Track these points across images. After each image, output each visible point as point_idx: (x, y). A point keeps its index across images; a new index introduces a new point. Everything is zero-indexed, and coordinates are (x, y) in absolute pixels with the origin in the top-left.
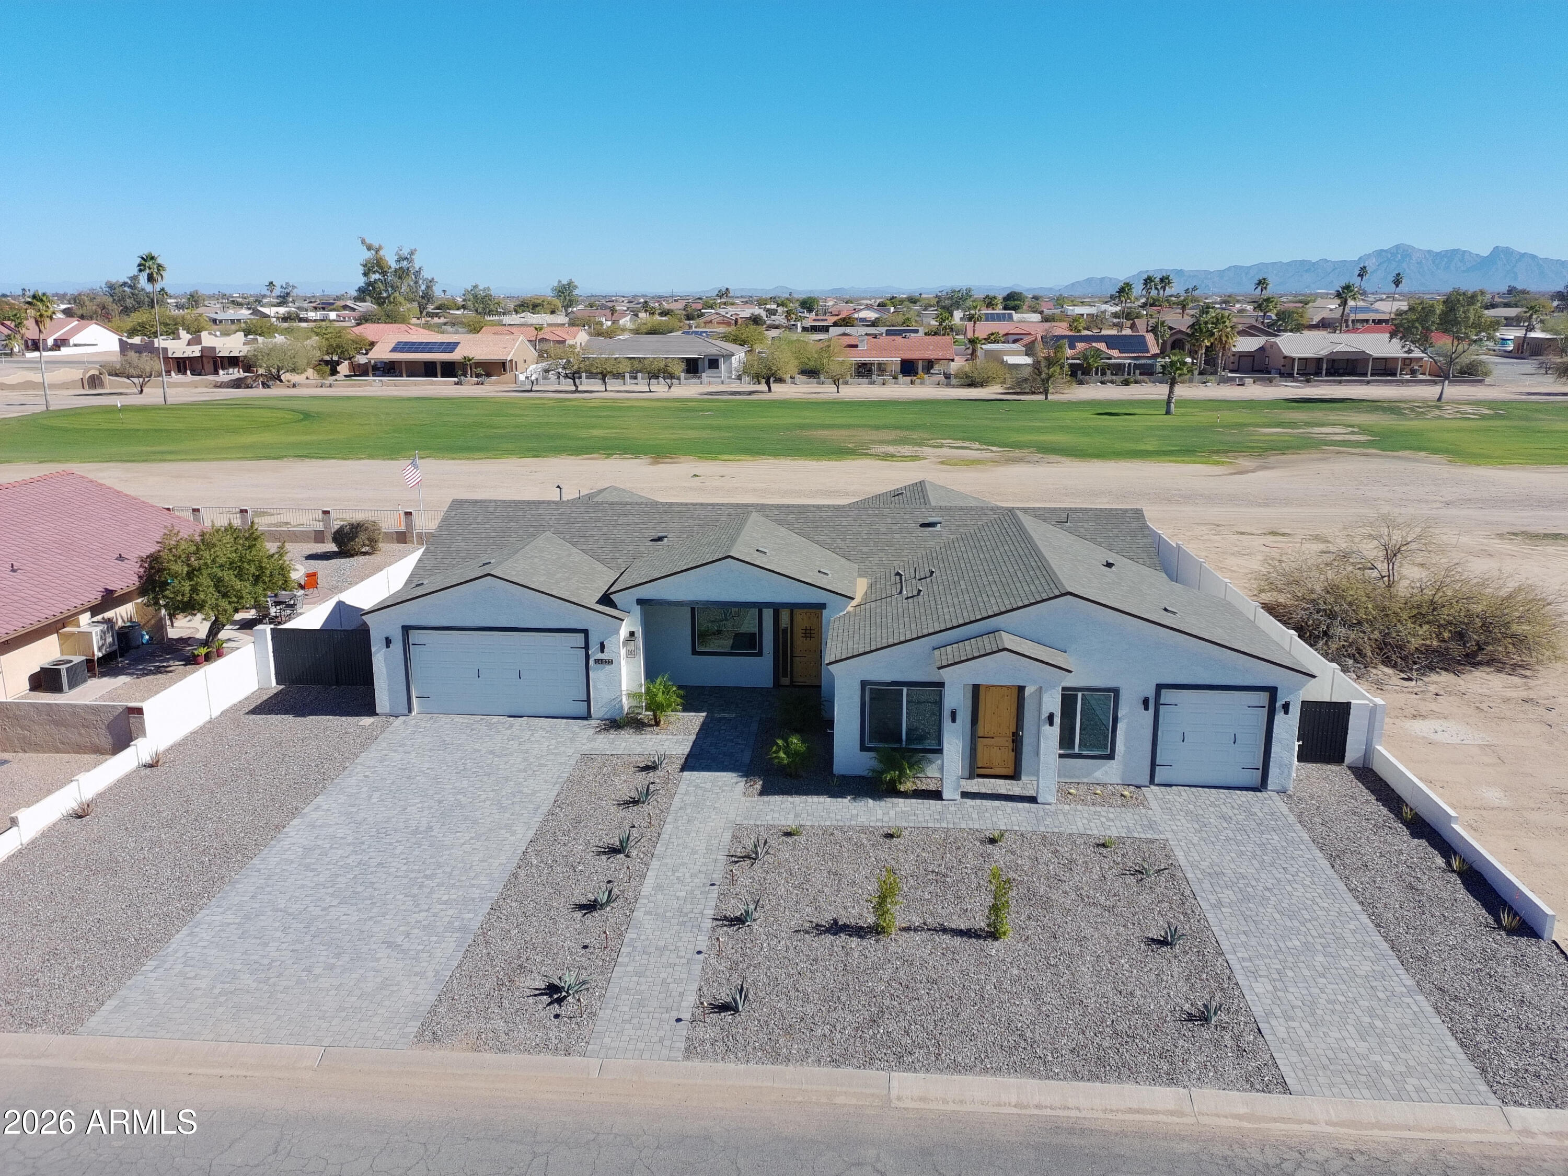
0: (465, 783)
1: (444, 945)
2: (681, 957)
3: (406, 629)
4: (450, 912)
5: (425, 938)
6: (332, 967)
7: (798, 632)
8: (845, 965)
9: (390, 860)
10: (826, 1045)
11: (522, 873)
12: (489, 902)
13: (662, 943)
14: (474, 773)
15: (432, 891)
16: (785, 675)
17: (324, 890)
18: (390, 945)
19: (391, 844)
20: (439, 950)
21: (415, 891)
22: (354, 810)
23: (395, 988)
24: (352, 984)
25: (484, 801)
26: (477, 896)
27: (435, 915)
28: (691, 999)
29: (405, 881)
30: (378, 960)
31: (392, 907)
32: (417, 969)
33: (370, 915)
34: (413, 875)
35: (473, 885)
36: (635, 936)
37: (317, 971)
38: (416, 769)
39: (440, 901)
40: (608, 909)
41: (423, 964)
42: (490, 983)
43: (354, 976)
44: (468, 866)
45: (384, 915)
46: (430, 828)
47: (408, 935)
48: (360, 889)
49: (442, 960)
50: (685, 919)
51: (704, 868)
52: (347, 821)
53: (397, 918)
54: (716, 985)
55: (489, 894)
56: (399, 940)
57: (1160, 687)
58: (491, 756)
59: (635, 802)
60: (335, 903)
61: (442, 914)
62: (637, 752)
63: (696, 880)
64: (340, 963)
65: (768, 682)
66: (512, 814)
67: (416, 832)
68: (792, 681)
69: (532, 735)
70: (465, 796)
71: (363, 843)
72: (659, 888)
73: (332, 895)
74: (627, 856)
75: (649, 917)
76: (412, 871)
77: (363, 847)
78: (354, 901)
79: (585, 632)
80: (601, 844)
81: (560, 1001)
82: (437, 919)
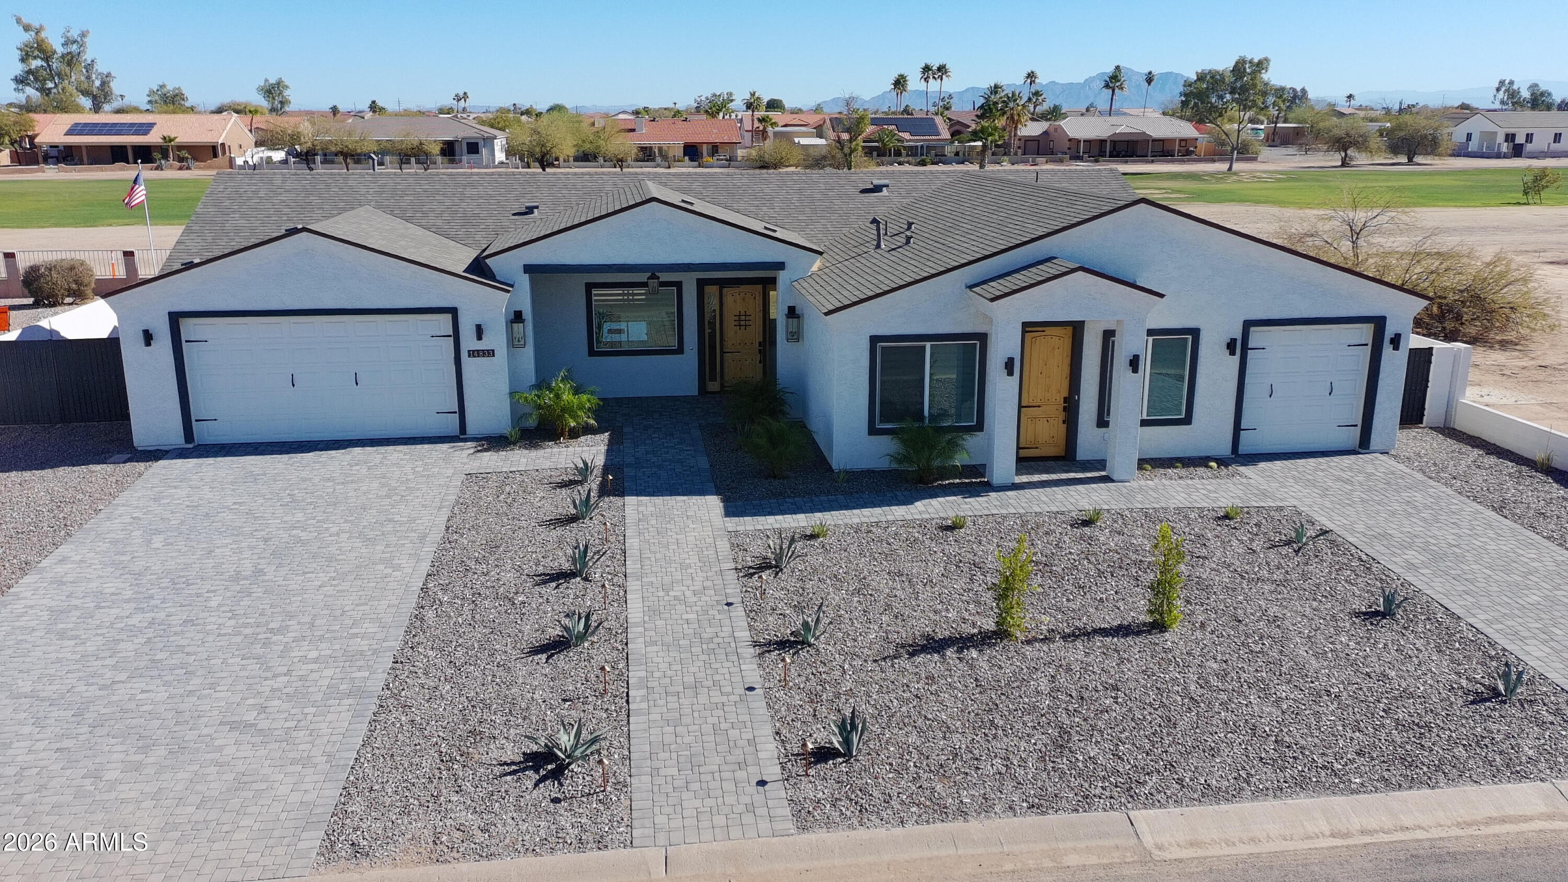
0: (300, 516)
1: (330, 717)
2: (728, 695)
3: (175, 319)
4: (328, 672)
5: (293, 711)
6: (138, 767)
7: (730, 321)
8: (976, 680)
9: (202, 615)
10: (1009, 785)
11: (430, 614)
12: (388, 654)
13: (690, 679)
14: (311, 503)
15: (287, 649)
16: (713, 379)
17: (99, 663)
18: (233, 726)
19: (198, 595)
20: (324, 725)
21: (258, 650)
22: (126, 558)
23: (264, 786)
24: (180, 787)
25: (338, 534)
26: (366, 648)
27: (302, 678)
28: (769, 749)
29: (239, 639)
30: (220, 748)
31: (224, 674)
32: (291, 755)
33: (189, 688)
34: (248, 631)
35: (356, 635)
36: (643, 674)
37: (111, 775)
38: (215, 505)
39: (304, 659)
40: (586, 645)
41: (301, 747)
42: (428, 762)
43: (180, 775)
44: (338, 613)
45: (213, 686)
46: (258, 572)
47: (263, 709)
48: (160, 656)
49: (334, 738)
50: (711, 646)
51: (709, 584)
52: (118, 573)
53: (238, 687)
54: (798, 724)
55: (385, 644)
56: (250, 717)
57: (1248, 325)
58: (330, 484)
59: (573, 519)
60: (123, 676)
61: (314, 676)
62: (547, 467)
63: (704, 598)
64: (151, 760)
65: (691, 388)
66: (387, 546)
67: (237, 577)
68: (722, 386)
69: (385, 458)
70: (304, 530)
71: (152, 597)
72: (653, 612)
73: (114, 667)
74: (586, 579)
75: (655, 648)
76: (246, 625)
77: (153, 602)
78: (156, 673)
79: (453, 312)
80: (541, 569)
81: (557, 774)
82: (307, 684)
